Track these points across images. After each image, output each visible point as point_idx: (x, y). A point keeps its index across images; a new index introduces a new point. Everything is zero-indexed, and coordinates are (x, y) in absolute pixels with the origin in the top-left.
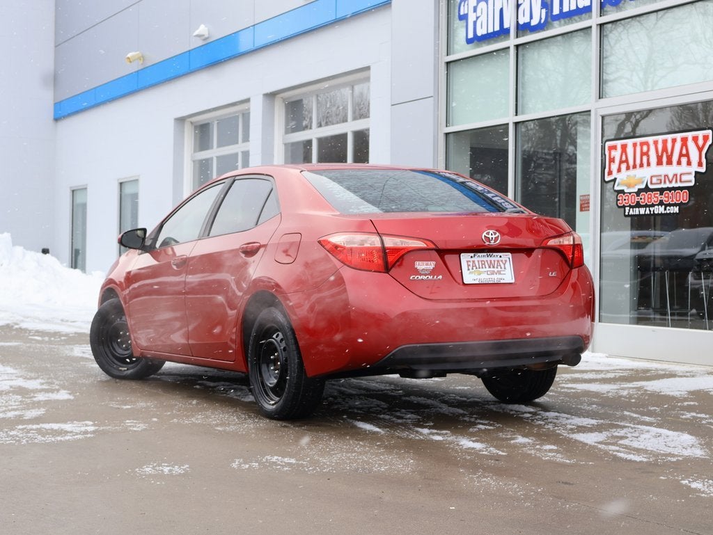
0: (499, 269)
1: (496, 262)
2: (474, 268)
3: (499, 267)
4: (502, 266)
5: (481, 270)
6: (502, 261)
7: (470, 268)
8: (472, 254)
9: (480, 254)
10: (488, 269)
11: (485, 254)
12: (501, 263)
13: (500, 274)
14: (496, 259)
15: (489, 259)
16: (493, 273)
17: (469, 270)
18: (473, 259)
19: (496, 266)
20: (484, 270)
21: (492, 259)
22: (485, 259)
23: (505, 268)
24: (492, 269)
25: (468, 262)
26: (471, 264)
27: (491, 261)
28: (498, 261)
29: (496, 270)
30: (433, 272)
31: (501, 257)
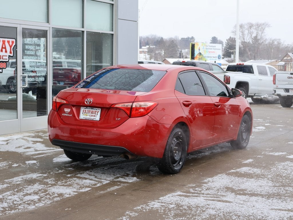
0: (95, 115)
1: (94, 112)
2: (85, 113)
3: (95, 114)
4: (97, 113)
5: (88, 114)
6: (97, 111)
7: (84, 113)
8: (85, 108)
9: (88, 108)
10: (90, 114)
11: (90, 108)
12: (96, 112)
13: (95, 116)
14: (95, 110)
15: (92, 110)
16: (92, 116)
17: (83, 113)
18: (86, 109)
19: (94, 113)
20: (89, 114)
21: (93, 110)
22: (90, 110)
23: (97, 115)
24: (92, 114)
25: (83, 110)
26: (84, 111)
27: (92, 111)
28: (95, 111)
29: (93, 115)
30: (69, 113)
31: (96, 110)
